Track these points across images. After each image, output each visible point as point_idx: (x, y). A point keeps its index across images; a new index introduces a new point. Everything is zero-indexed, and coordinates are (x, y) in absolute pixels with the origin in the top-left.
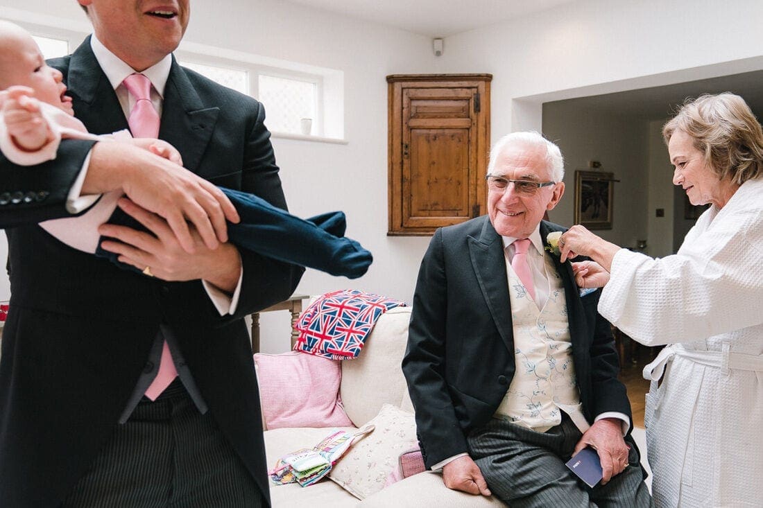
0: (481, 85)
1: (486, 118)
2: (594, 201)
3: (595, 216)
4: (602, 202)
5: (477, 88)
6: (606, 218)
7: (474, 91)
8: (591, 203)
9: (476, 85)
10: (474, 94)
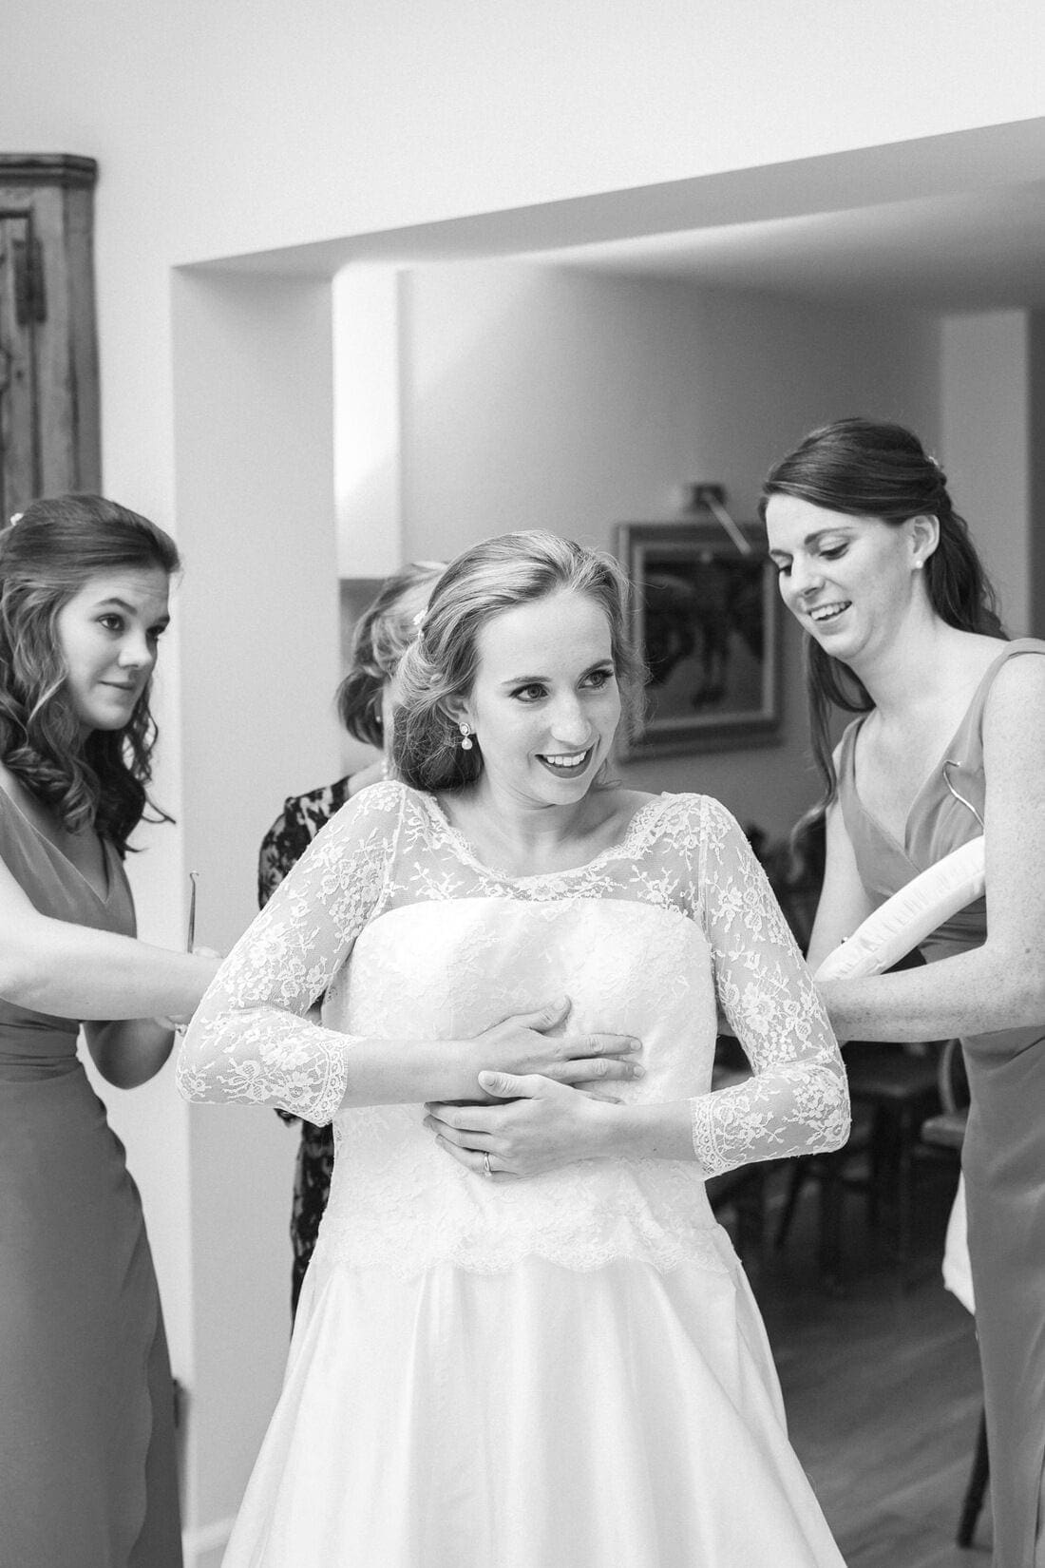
0: (47, 203)
1: (72, 350)
2: (700, 640)
3: (708, 697)
4: (736, 642)
5: (26, 214)
6: (755, 700)
7: (16, 228)
8: (686, 650)
9: (23, 204)
10: (17, 244)
